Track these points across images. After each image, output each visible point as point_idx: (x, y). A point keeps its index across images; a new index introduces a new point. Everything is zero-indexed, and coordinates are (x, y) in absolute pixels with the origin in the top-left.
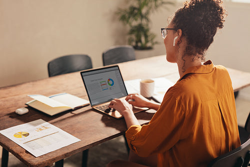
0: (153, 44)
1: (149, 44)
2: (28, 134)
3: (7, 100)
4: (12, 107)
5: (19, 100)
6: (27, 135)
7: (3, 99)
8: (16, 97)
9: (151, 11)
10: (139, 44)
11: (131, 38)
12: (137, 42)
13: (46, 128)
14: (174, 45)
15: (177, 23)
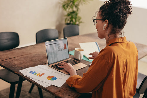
0: (80, 23)
1: (77, 23)
9: (80, 4)
10: (72, 22)
12: (70, 21)
14: (104, 29)
15: (104, 16)
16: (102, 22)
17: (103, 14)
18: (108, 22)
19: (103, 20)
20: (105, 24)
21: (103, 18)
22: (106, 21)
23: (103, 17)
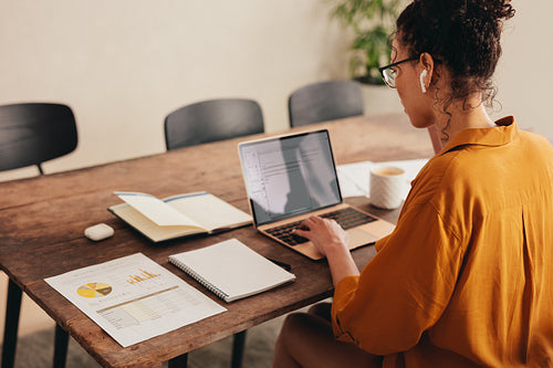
2: (110, 289)
3: (69, 205)
4: (78, 221)
5: (94, 206)
6: (106, 291)
7: (60, 201)
8: (90, 197)
10: (374, 73)
11: (357, 57)
12: (369, 68)
13: (151, 276)
14: (424, 90)
15: (413, 40)
16: (414, 66)
17: (411, 35)
18: (430, 60)
19: (414, 58)
20: (425, 72)
21: (410, 50)
22: (424, 59)
23: (412, 44)
